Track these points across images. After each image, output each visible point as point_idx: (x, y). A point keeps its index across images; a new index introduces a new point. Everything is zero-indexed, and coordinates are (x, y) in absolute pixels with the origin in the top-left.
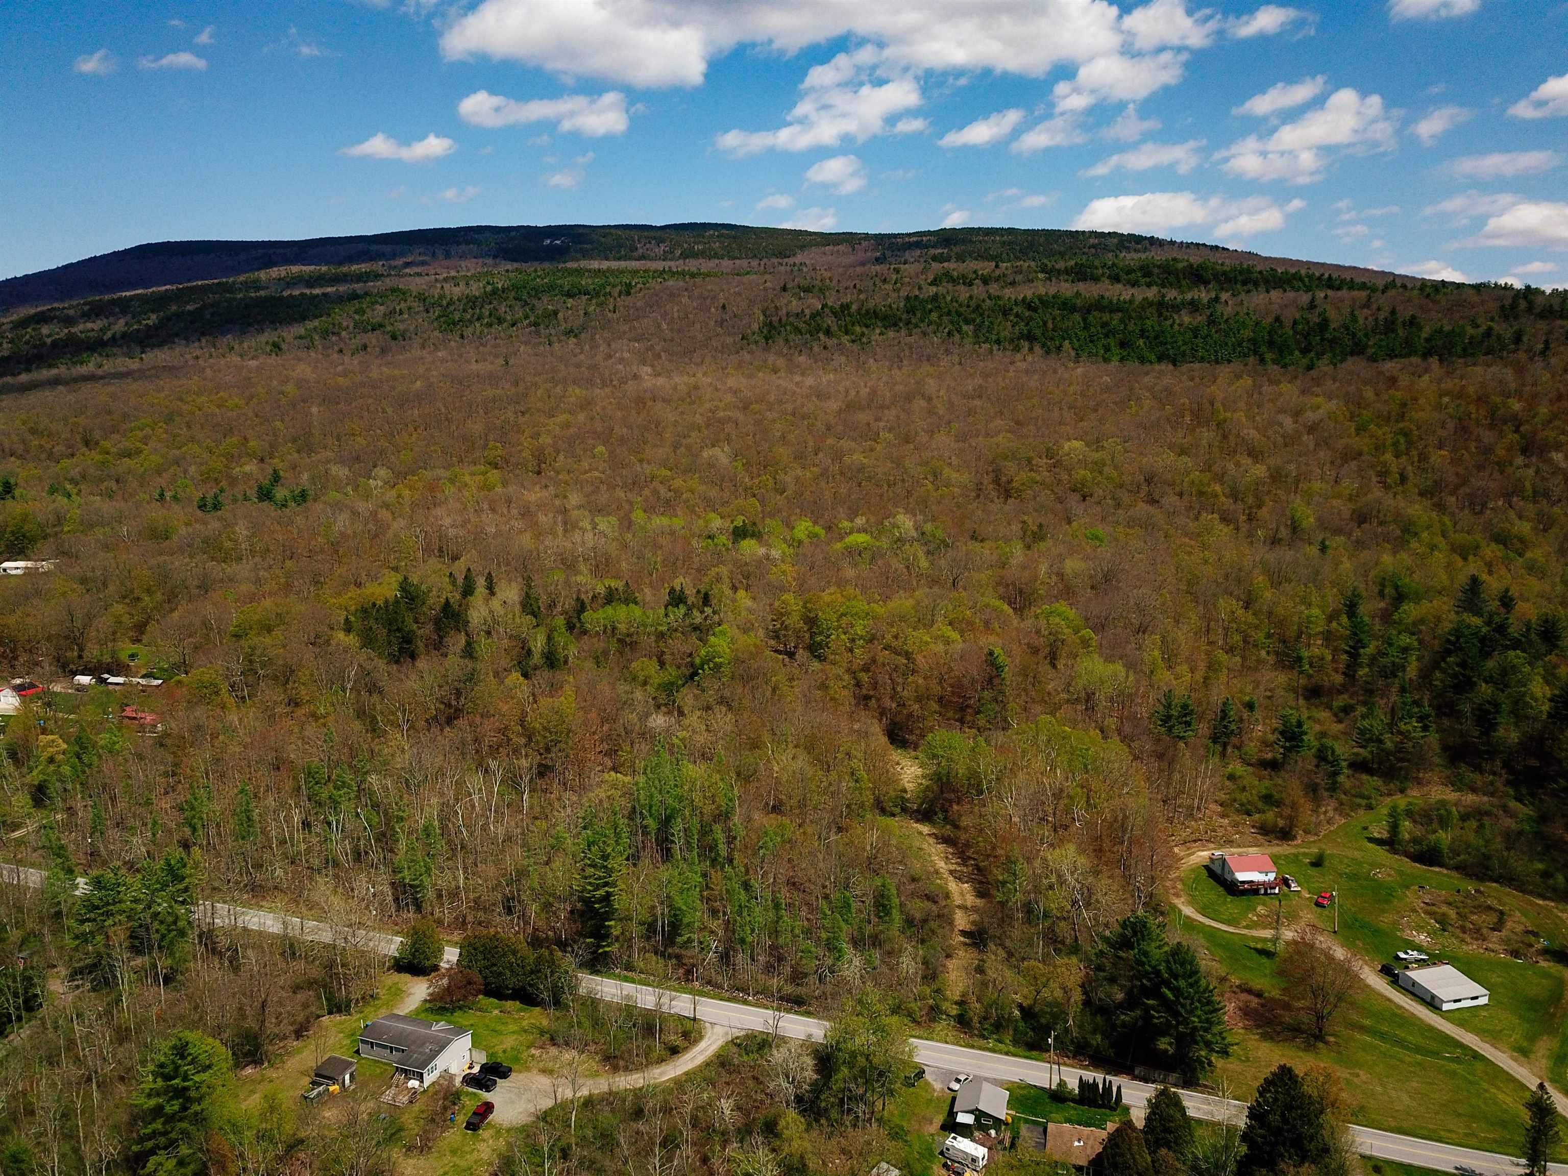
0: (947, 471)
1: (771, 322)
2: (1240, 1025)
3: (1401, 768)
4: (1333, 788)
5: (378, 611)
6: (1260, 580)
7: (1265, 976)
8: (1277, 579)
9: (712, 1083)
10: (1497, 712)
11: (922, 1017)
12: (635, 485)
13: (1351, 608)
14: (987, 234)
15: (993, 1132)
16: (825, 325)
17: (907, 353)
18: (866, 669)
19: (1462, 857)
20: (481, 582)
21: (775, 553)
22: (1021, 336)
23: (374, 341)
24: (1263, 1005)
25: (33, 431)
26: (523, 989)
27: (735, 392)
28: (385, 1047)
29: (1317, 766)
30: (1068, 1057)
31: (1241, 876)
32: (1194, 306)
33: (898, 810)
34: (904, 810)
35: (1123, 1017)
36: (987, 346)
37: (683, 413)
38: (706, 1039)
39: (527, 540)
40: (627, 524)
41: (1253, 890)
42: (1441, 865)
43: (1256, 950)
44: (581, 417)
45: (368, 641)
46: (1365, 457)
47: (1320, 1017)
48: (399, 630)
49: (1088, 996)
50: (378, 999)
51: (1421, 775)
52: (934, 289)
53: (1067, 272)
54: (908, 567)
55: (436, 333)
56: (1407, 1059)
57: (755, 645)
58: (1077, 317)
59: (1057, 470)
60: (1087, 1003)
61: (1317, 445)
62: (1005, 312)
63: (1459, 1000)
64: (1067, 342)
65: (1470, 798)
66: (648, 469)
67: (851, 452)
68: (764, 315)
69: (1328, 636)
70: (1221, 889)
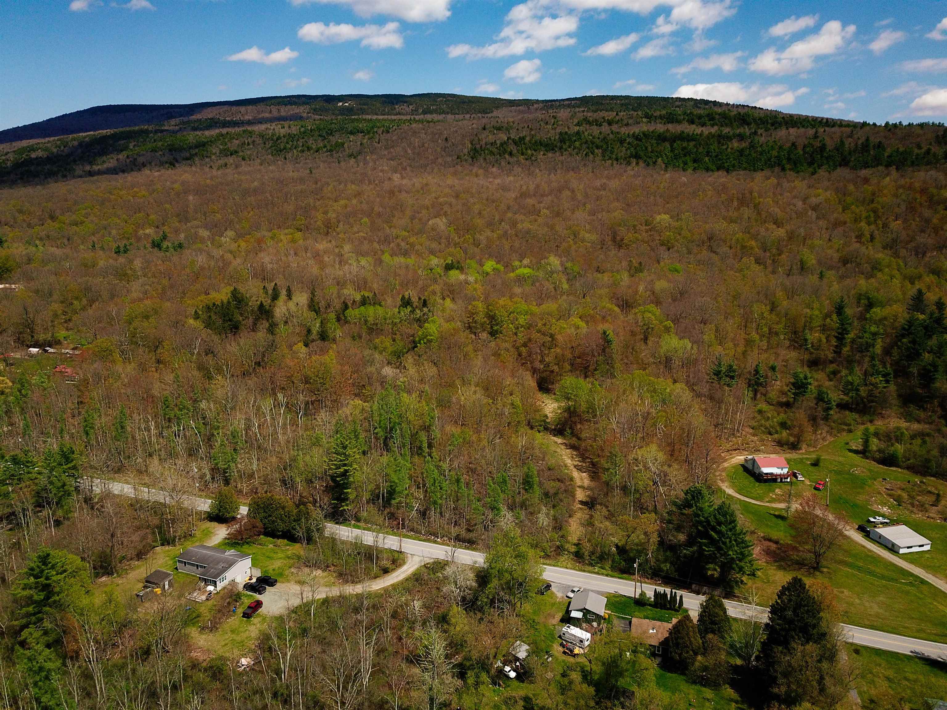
0: (583, 234)
1: (475, 149)
2: (764, 560)
3: (871, 407)
4: (826, 418)
5: (216, 308)
6: (780, 294)
7: (781, 531)
8: (791, 294)
9: (409, 591)
10: (936, 371)
11: (551, 552)
12: (386, 240)
13: (840, 310)
14: (612, 99)
15: (595, 624)
16: (509, 150)
17: (560, 166)
18: (525, 345)
19: (911, 461)
20: (284, 292)
21: (471, 279)
22: (631, 156)
23: (232, 161)
24: (779, 549)
25: (20, 211)
26: (289, 531)
27: (451, 187)
28: (193, 565)
29: (816, 404)
30: (648, 578)
31: (765, 470)
32: (741, 138)
33: (542, 428)
34: (546, 429)
35: (685, 551)
36: (610, 161)
37: (417, 199)
38: (407, 564)
39: (315, 270)
40: (380, 262)
41: (772, 479)
42: (898, 466)
43: (775, 515)
44: (354, 201)
45: (208, 324)
46: (848, 225)
47: (818, 555)
48: (230, 320)
49: (661, 538)
50: (194, 537)
51: (884, 412)
52: (578, 128)
53: (661, 117)
54: (555, 288)
55: (270, 156)
56: (876, 583)
57: (454, 329)
58: (667, 145)
59: (652, 233)
60: (661, 543)
61: (818, 218)
62: (622, 142)
63: (911, 547)
64: (660, 159)
65: (916, 426)
66: (394, 231)
67: (522, 221)
68: (472, 144)
69: (824, 328)
70: (752, 478)
